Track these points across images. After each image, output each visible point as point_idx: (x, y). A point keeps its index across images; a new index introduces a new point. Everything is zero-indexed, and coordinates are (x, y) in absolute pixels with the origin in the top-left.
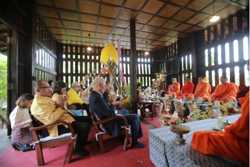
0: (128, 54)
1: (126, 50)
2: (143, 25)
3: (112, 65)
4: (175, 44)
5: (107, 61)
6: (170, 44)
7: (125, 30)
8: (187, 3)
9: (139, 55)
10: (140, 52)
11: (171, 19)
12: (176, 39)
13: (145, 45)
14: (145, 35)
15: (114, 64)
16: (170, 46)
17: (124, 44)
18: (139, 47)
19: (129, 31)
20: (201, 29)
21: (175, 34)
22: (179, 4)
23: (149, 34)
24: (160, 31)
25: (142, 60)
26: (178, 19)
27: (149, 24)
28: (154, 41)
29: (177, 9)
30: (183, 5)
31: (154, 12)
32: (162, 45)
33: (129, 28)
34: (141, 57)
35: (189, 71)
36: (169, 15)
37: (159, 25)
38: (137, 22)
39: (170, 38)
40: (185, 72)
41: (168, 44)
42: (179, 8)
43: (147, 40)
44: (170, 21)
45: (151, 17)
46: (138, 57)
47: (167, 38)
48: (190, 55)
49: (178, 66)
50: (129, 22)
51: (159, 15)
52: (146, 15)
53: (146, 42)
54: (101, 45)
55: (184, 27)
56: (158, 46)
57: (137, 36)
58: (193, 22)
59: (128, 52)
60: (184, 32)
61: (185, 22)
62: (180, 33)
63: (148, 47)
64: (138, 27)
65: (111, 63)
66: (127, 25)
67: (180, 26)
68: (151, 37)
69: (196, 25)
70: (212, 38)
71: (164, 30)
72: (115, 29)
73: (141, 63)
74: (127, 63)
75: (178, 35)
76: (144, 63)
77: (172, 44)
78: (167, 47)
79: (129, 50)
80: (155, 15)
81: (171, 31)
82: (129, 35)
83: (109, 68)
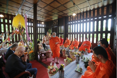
0: (32, 21)
1: (31, 19)
2: (41, 8)
3: (21, 29)
4: (56, 20)
5: (18, 26)
6: (54, 19)
7: (30, 8)
8: (64, 3)
9: (38, 22)
10: (39, 21)
11: (56, 8)
12: (57, 18)
13: (42, 18)
14: (42, 14)
15: (23, 28)
16: (54, 20)
17: (30, 16)
18: (38, 19)
19: (33, 9)
20: (67, 16)
21: (57, 16)
22: (61, 3)
23: (44, 13)
24: (50, 13)
25: (40, 25)
26: (59, 10)
27: (45, 8)
28: (47, 17)
29: (59, 5)
30: (62, 4)
31: (48, 3)
32: (51, 19)
33: (33, 8)
34: (39, 24)
35: (62, 34)
36: (56, 7)
37: (50, 10)
38: (38, 6)
39: (54, 17)
40: (60, 34)
41: (53, 20)
42: (60, 5)
43: (43, 16)
44: (56, 10)
45: (46, 5)
46: (38, 23)
47: (53, 17)
48: (63, 27)
49: (58, 30)
50: (33, 5)
51: (50, 5)
52: (43, 3)
53: (43, 17)
54: (13, 14)
55: (61, 14)
56: (48, 20)
57: (37, 13)
58: (65, 12)
59: (32, 20)
60: (61, 16)
61: (62, 12)
62: (59, 16)
63: (43, 19)
64: (38, 9)
65: (20, 27)
66: (32, 6)
67: (60, 13)
68: (45, 15)
69: (66, 14)
70: (71, 20)
71: (52, 13)
72: (23, 6)
73: (39, 27)
74: (31, 27)
75: (58, 16)
76: (41, 27)
77: (55, 20)
78: (53, 21)
79: (33, 19)
80: (48, 5)
81: (55, 14)
82: (33, 11)
83: (19, 31)
